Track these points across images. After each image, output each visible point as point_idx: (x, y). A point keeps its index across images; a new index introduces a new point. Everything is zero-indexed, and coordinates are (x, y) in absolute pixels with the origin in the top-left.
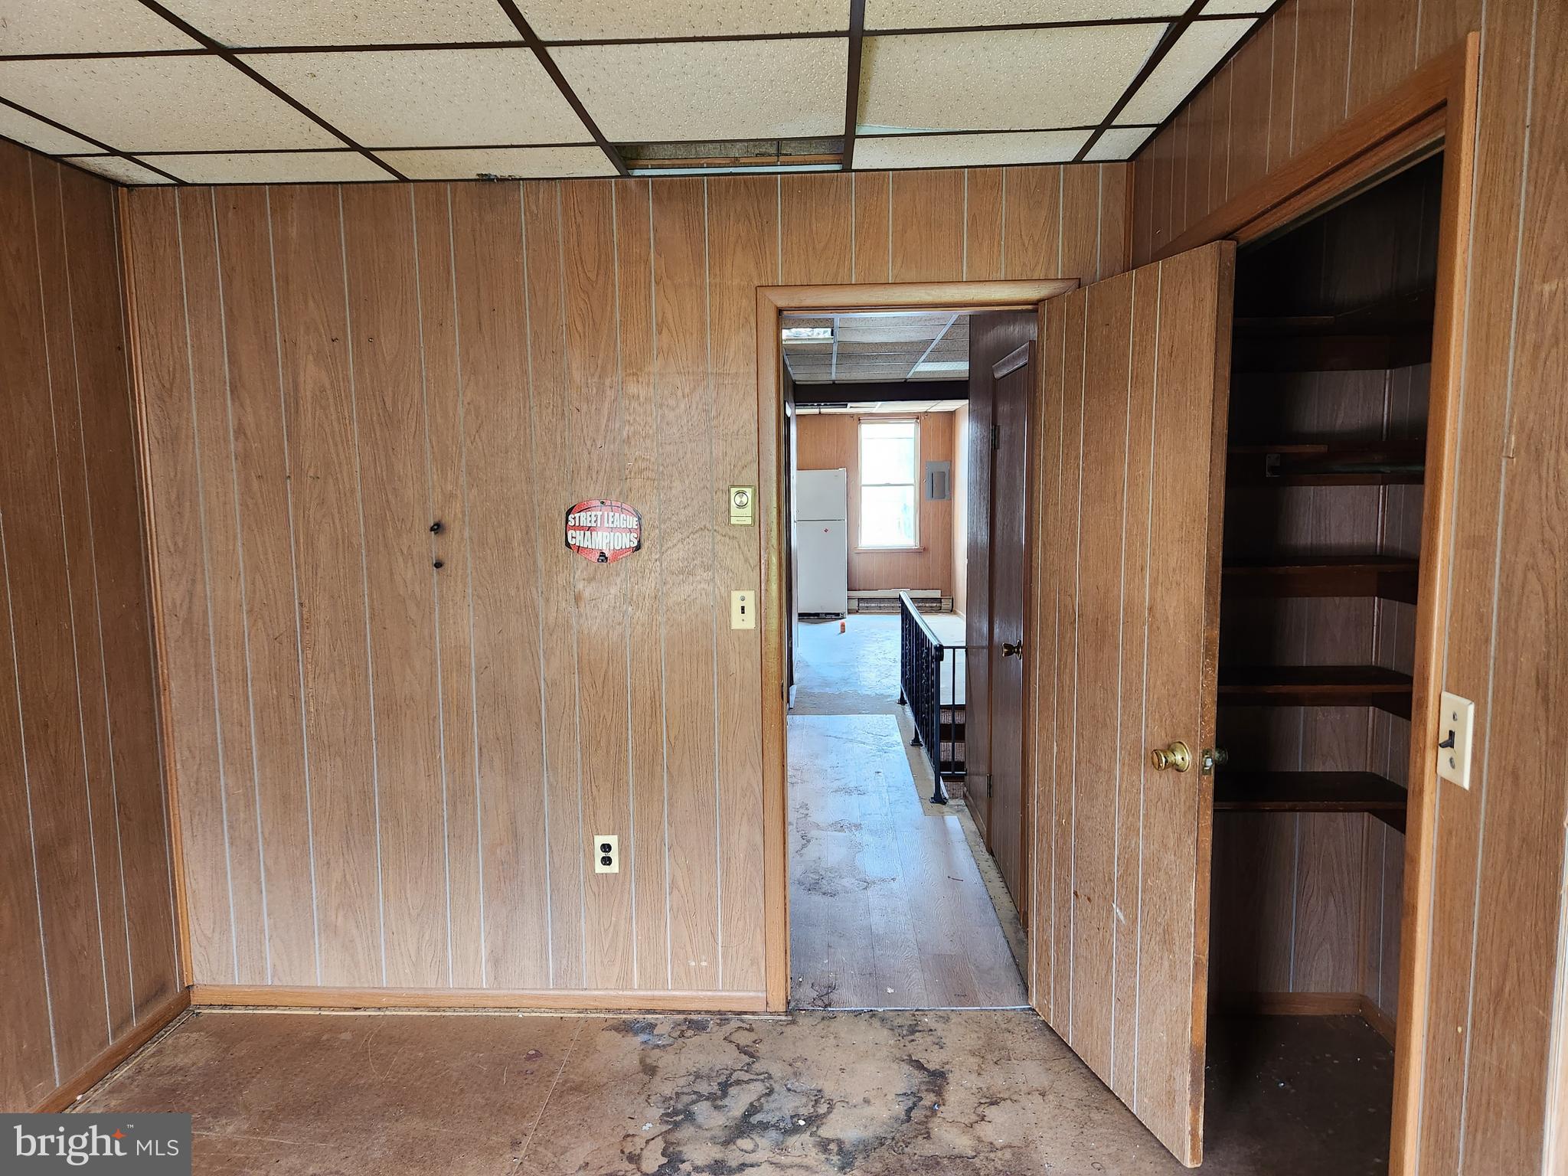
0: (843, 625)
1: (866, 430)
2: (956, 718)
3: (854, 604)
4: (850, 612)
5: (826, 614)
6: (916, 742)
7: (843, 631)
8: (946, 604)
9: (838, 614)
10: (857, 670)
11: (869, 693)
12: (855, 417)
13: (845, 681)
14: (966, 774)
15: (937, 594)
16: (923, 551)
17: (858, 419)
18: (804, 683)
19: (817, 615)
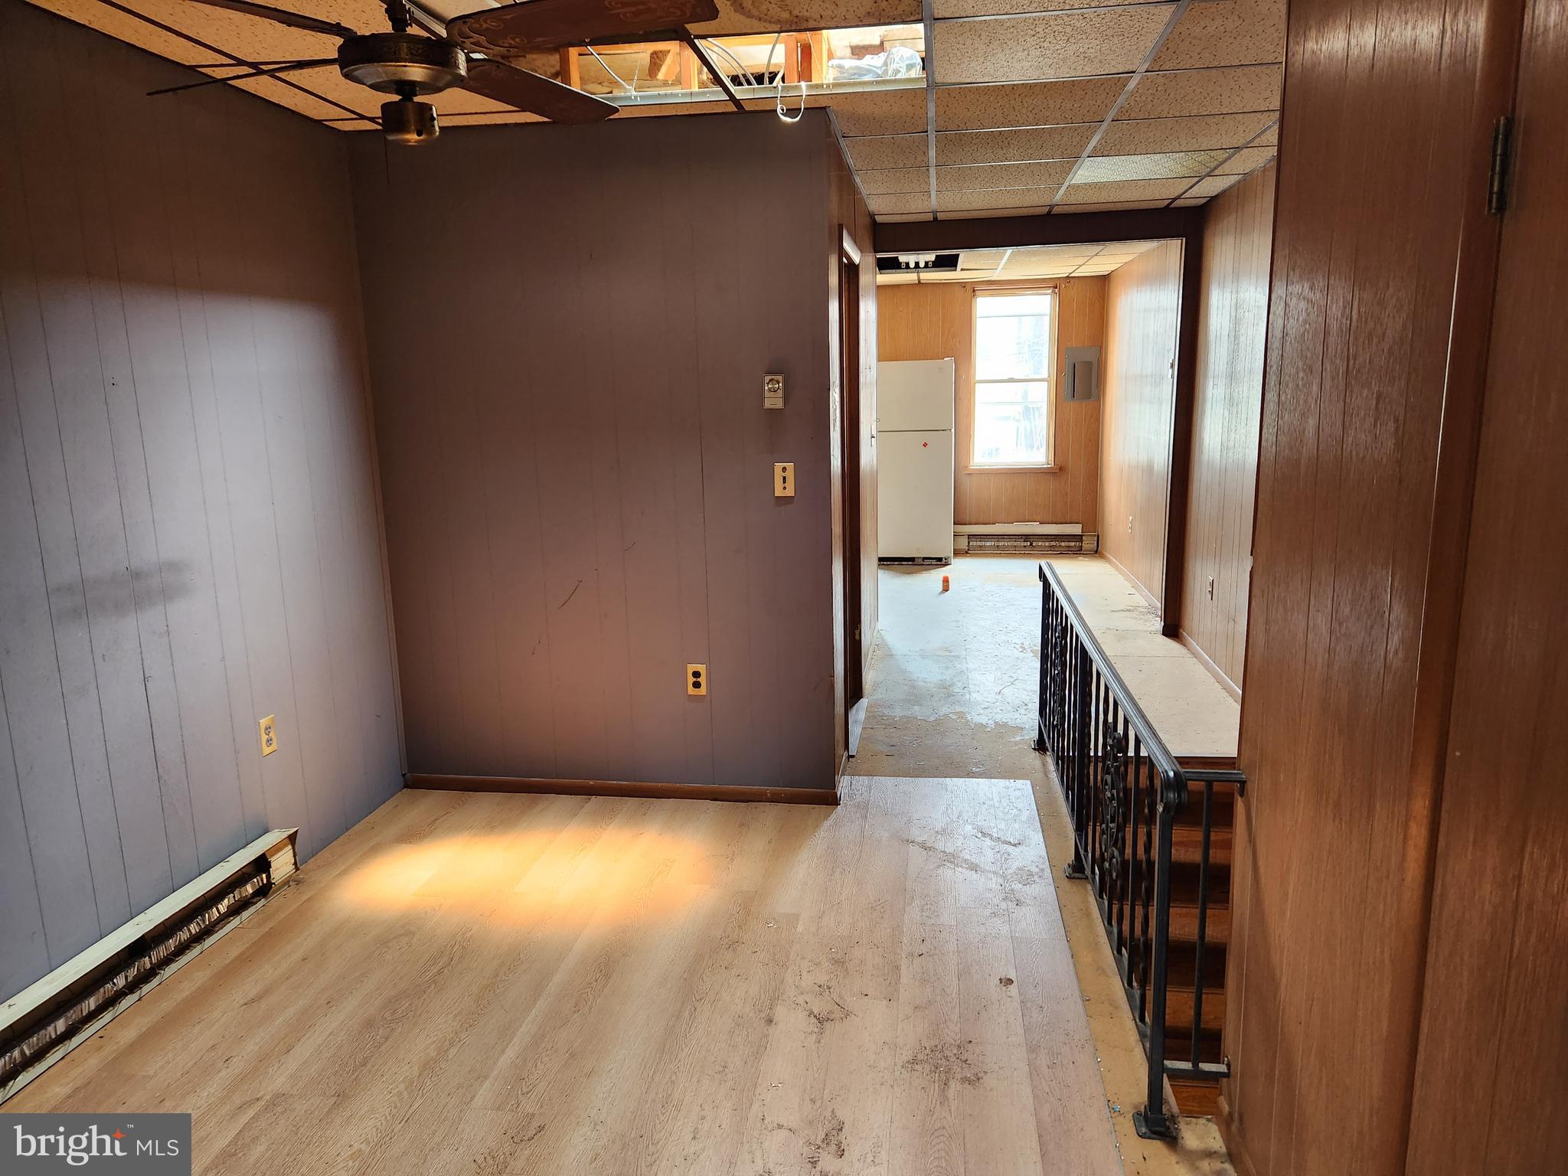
0: (946, 581)
1: (984, 306)
2: (1209, 931)
3: (963, 543)
4: (957, 553)
5: (924, 559)
6: (1077, 869)
7: (946, 589)
8: (1088, 544)
9: (940, 559)
10: (964, 666)
11: (984, 720)
12: (968, 287)
13: (947, 691)
14: (1227, 1075)
15: (1076, 529)
16: (1057, 471)
17: (972, 289)
18: (880, 695)
19: (912, 559)
